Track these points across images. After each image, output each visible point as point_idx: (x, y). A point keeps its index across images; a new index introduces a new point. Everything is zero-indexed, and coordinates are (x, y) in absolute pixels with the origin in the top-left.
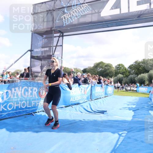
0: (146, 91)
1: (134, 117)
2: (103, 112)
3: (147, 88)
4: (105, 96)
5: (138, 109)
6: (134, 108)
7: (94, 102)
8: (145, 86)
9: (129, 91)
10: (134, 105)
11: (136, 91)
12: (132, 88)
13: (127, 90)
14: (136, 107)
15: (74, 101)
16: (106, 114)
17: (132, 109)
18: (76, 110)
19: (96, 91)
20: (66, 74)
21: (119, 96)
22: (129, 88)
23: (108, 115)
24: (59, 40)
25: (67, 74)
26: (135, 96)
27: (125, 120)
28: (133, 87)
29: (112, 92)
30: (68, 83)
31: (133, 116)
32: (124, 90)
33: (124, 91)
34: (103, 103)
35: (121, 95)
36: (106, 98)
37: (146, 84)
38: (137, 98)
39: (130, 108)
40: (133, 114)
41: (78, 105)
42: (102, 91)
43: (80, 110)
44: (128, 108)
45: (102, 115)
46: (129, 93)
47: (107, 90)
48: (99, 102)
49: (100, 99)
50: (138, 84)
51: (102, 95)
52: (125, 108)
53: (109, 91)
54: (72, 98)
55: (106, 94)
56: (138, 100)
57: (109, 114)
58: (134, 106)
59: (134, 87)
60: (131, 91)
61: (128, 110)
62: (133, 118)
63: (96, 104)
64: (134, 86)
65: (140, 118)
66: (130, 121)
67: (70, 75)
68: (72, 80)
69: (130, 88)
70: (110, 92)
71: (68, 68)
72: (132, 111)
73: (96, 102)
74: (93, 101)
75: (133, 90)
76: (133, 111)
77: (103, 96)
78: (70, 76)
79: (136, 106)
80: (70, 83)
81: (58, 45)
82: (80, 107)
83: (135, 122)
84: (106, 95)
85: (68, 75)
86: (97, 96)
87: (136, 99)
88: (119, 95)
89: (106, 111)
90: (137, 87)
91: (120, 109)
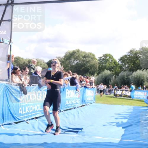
0: (144, 97)
1: (124, 137)
2: (76, 131)
3: (146, 93)
4: (82, 105)
5: (131, 125)
6: (125, 123)
7: (64, 115)
8: (144, 89)
9: (119, 97)
10: (125, 118)
11: (130, 97)
12: (124, 93)
13: (116, 96)
14: (127, 122)
15: (24, 113)
16: (81, 134)
17: (122, 125)
18: (33, 127)
19: (67, 97)
20: (17, 69)
21: (103, 105)
22: (119, 93)
23: (84, 136)
24: (6, 11)
25: (19, 69)
26: (128, 105)
27: (110, 142)
28: (125, 90)
29: (92, 98)
30: (21, 83)
31: (123, 135)
32: (112, 95)
33: (111, 97)
34: (78, 116)
35: (107, 104)
36: (83, 107)
37: (145, 86)
38: (131, 107)
39: (119, 123)
40: (123, 133)
41: (37, 120)
42: (77, 97)
43: (40, 127)
44: (115, 124)
45: (75, 135)
46: (119, 99)
47: (84, 96)
48: (71, 114)
49: (74, 109)
50: (133, 86)
51: (77, 103)
52: (111, 124)
53: (87, 97)
54: (21, 108)
55: (83, 101)
56: (132, 111)
57: (85, 133)
58: (125, 121)
59: (127, 91)
60: (122, 97)
61: (116, 126)
62: (121, 139)
63: (66, 117)
64: (127, 89)
65: (133, 139)
66: (118, 143)
67: (25, 69)
68: (26, 79)
69: (121, 92)
70: (89, 99)
71: (22, 58)
72: (121, 127)
73: (66, 115)
74: (62, 113)
75: (125, 96)
76: (123, 128)
77: (79, 105)
78: (24, 72)
79: (128, 120)
80: (23, 84)
81: (4, 19)
82: (41, 122)
83: (124, 145)
84: (84, 103)
85: (21, 70)
86: (69, 104)
87: (128, 110)
88: (104, 103)
89: (81, 129)
90: (131, 91)
91: (104, 125)
